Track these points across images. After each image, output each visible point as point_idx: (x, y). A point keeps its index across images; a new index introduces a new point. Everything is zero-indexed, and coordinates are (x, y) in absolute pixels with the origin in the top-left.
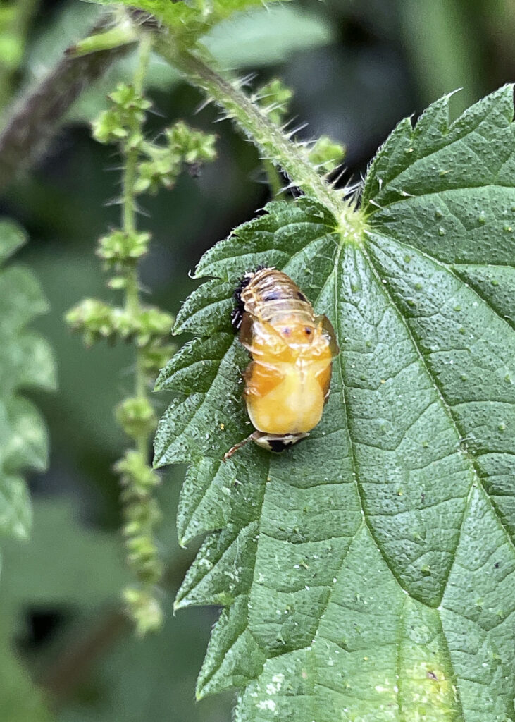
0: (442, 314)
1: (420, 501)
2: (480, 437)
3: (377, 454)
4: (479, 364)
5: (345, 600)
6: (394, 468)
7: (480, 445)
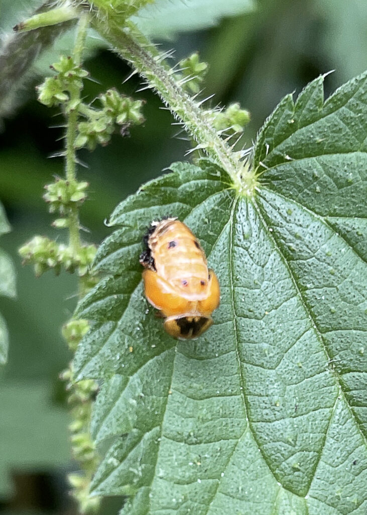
0: (316, 258)
1: (294, 410)
2: (345, 359)
3: (260, 372)
4: (345, 300)
5: (229, 490)
6: (273, 384)
7: (344, 365)
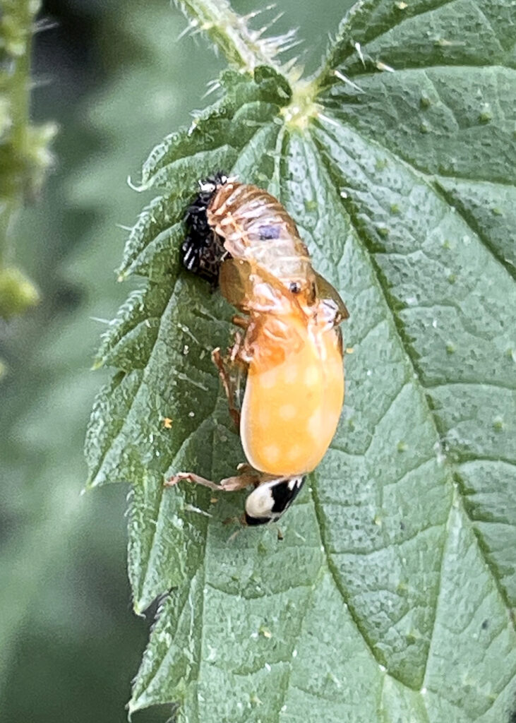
0: (424, 252)
1: (399, 531)
2: (466, 437)
3: (343, 461)
4: (472, 330)
5: (311, 683)
6: (366, 484)
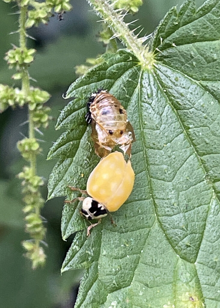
0: (195, 108)
1: (185, 208)
2: (216, 173)
3: (163, 184)
4: (215, 135)
6: (171, 192)
7: (216, 177)
